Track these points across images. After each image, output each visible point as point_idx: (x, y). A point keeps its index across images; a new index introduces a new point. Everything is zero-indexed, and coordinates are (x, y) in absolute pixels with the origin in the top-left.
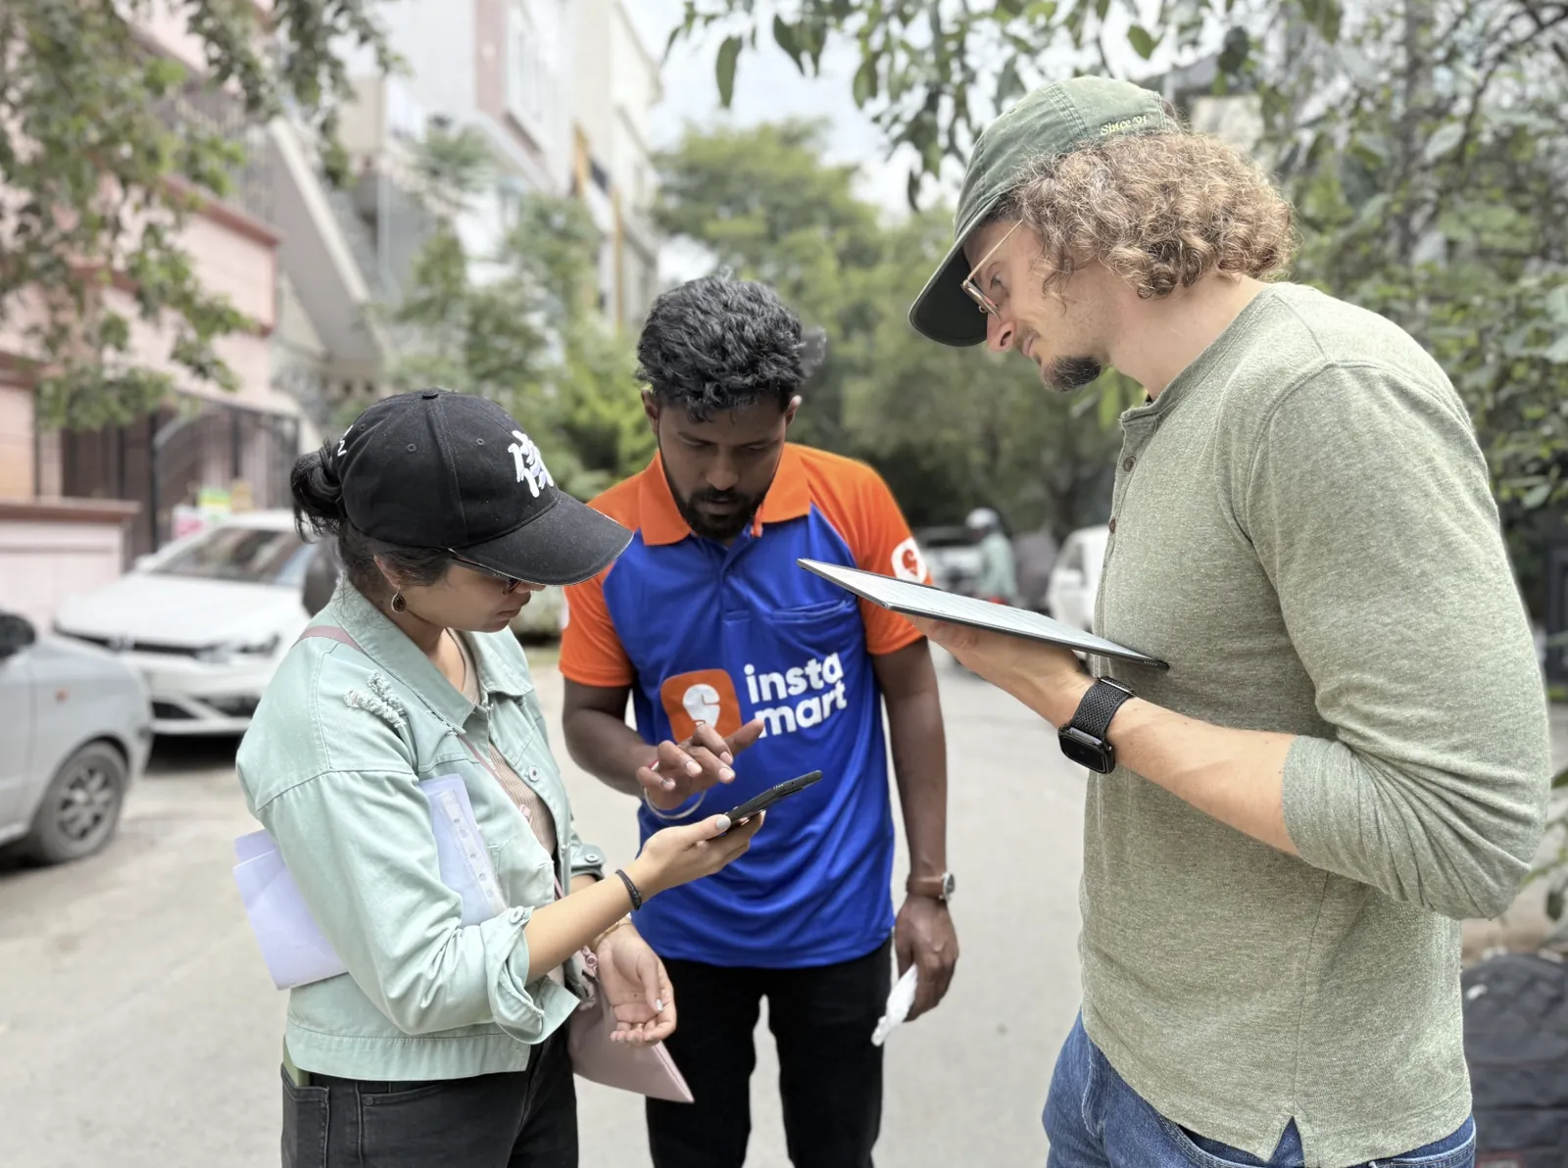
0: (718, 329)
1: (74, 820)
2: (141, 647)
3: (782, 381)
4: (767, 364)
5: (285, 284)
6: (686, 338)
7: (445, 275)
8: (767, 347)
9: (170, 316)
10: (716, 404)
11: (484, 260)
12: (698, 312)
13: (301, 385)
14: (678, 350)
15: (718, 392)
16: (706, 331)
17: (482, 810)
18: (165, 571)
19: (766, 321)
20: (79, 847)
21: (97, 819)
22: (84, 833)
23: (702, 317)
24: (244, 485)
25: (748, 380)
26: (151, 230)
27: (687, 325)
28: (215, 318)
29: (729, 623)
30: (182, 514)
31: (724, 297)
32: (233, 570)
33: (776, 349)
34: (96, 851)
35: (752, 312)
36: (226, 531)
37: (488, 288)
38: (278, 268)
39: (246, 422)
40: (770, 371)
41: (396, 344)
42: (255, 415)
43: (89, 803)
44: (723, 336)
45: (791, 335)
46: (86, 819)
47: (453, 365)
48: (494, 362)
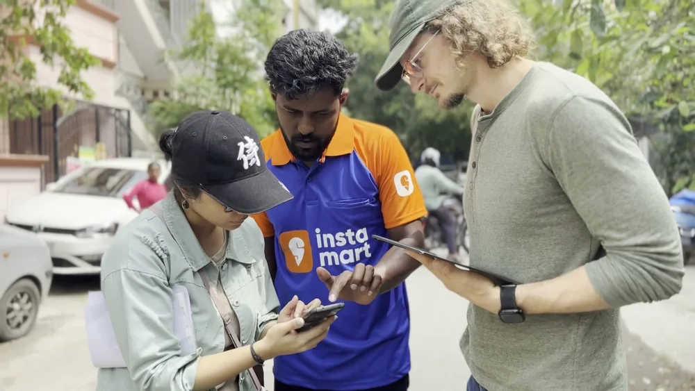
0: (301, 54)
1: (13, 318)
2: (47, 230)
3: (332, 79)
4: (324, 71)
5: (122, 41)
6: (285, 58)
7: (204, 33)
8: (325, 62)
9: (58, 59)
10: (298, 90)
11: (224, 25)
12: (292, 46)
13: (131, 93)
14: (281, 63)
15: (299, 84)
16: (295, 55)
17: (196, 310)
18: (61, 191)
19: (325, 50)
20: (16, 332)
21: (25, 318)
22: (19, 325)
23: (293, 48)
24: (102, 146)
25: (314, 78)
26: (49, 16)
27: (286, 52)
28: (80, 60)
29: (309, 207)
30: (70, 160)
31: (306, 39)
32: (96, 190)
33: (330, 64)
34: (25, 335)
35: (319, 46)
36: (93, 169)
37: (227, 39)
38: (119, 32)
39: (102, 112)
40: (327, 74)
41: (180, 71)
42: (107, 109)
43: (21, 309)
44: (303, 57)
45: (338, 56)
46: (20, 319)
47: (210, 80)
48: (230, 78)
